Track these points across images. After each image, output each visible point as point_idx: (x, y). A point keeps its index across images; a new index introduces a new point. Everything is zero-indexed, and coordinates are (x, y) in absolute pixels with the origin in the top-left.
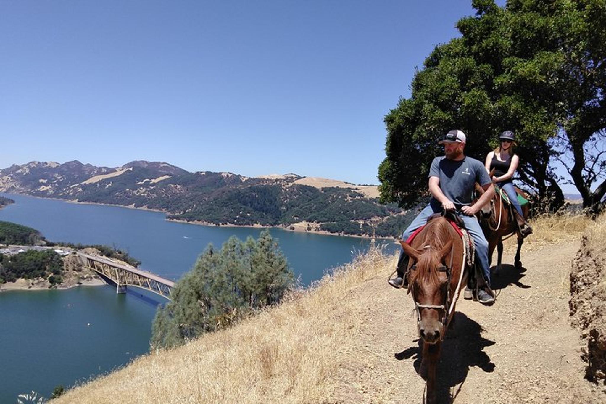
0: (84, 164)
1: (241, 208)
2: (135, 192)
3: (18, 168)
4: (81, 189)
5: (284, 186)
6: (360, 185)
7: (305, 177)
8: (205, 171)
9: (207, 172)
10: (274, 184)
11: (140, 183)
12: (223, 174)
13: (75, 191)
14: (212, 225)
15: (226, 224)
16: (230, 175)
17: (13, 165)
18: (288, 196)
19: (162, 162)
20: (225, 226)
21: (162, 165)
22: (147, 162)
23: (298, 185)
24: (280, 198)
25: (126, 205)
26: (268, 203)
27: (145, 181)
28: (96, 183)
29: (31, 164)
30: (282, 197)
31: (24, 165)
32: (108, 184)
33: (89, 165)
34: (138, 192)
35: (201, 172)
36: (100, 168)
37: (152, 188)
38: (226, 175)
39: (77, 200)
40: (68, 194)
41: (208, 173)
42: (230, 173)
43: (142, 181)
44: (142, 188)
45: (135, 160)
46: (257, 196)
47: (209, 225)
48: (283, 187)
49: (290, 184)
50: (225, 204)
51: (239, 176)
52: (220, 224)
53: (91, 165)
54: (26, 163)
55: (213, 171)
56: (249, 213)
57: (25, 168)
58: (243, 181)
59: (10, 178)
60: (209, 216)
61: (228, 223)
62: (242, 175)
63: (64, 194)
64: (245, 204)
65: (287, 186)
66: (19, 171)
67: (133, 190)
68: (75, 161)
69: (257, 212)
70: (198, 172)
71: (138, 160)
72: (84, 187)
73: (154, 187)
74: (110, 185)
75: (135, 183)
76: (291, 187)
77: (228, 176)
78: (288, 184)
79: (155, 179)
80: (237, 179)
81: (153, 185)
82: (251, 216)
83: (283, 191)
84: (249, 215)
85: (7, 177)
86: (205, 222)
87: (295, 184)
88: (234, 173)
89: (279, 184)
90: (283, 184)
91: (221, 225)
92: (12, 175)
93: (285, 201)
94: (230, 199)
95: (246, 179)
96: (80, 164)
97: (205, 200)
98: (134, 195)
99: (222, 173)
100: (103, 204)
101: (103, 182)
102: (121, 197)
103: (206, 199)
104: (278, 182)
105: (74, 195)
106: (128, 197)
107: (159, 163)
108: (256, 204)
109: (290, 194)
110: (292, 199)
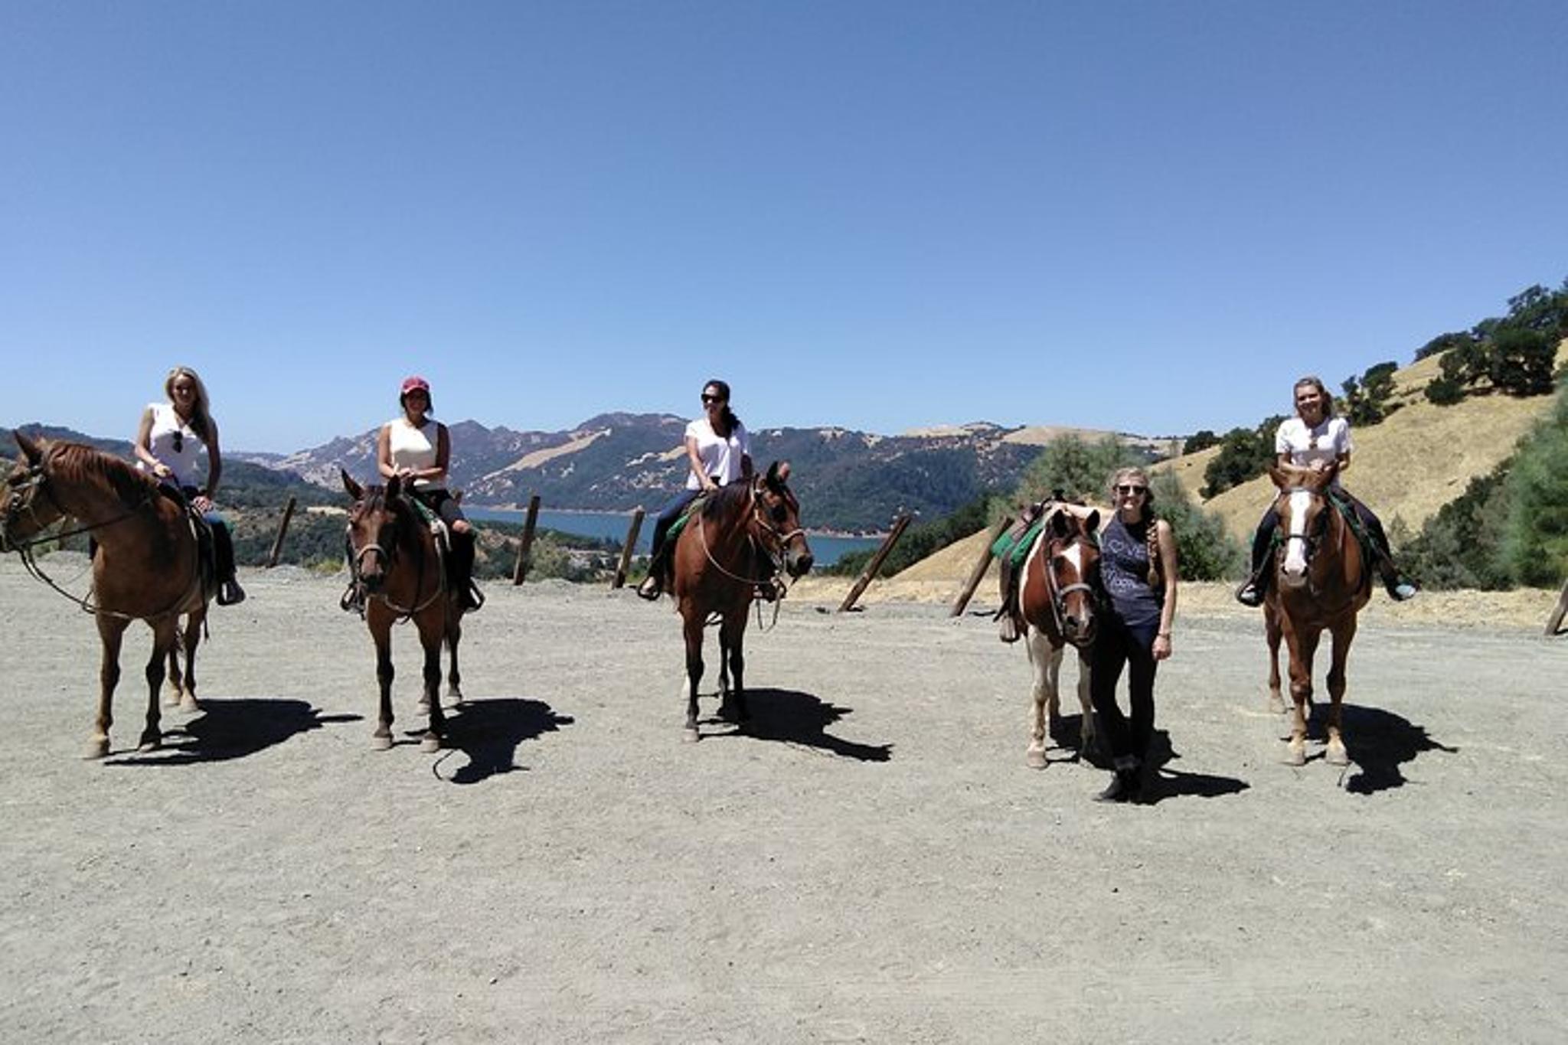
0: (491, 428)
1: (899, 499)
2: (633, 482)
3: (349, 444)
4: (509, 483)
5: (981, 448)
6: (1158, 438)
7: (1023, 427)
8: (782, 426)
9: (786, 430)
10: (957, 446)
11: (635, 462)
12: (822, 432)
13: (497, 487)
14: (846, 535)
15: (875, 533)
16: (839, 434)
17: (337, 438)
18: (995, 470)
19: (662, 413)
20: (873, 536)
21: (665, 421)
22: (629, 416)
23: (1014, 445)
24: (976, 477)
25: (620, 510)
26: (954, 488)
27: (645, 456)
28: (539, 467)
29: (374, 435)
30: (981, 474)
31: (359, 438)
32: (566, 468)
33: (501, 430)
34: (640, 482)
35: (773, 431)
36: (528, 435)
37: (668, 471)
38: (829, 434)
39: (514, 504)
40: (485, 493)
41: (789, 432)
42: (840, 429)
43: (639, 458)
44: (645, 473)
45: (602, 412)
46: (927, 474)
47: (840, 535)
48: (979, 452)
49: (996, 444)
50: (861, 493)
51: (860, 434)
52: (863, 533)
53: (507, 430)
54: (363, 432)
55: (797, 427)
56: (917, 509)
57: (362, 443)
58: (871, 444)
59: (335, 467)
60: (835, 518)
61: (879, 532)
62: (866, 432)
63: (474, 494)
64: (906, 490)
65: (987, 449)
66: (353, 451)
67: (628, 479)
68: (470, 422)
69: (934, 506)
70: (764, 432)
71: (609, 412)
72: (516, 477)
73: (673, 468)
74: (571, 469)
75: (624, 463)
76: (999, 449)
77: (834, 435)
78: (990, 445)
79: (668, 452)
80: (855, 441)
81: (670, 463)
82: (922, 514)
83: (981, 461)
84: (917, 513)
85: (330, 465)
86: (829, 532)
87: (1005, 443)
88: (846, 428)
89: (970, 446)
90: (978, 445)
91: (865, 536)
92: (338, 460)
93: (991, 482)
94: (872, 483)
95: (878, 440)
96: (480, 428)
97: (811, 489)
98: (630, 487)
99: (820, 430)
100: (569, 511)
101: (554, 464)
102: (604, 493)
103: (813, 485)
104: (966, 442)
105: (498, 495)
106: (621, 494)
107: (656, 415)
108: (929, 490)
109: (999, 464)
110: (1005, 477)
